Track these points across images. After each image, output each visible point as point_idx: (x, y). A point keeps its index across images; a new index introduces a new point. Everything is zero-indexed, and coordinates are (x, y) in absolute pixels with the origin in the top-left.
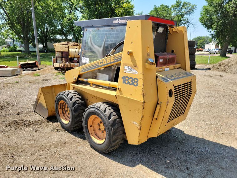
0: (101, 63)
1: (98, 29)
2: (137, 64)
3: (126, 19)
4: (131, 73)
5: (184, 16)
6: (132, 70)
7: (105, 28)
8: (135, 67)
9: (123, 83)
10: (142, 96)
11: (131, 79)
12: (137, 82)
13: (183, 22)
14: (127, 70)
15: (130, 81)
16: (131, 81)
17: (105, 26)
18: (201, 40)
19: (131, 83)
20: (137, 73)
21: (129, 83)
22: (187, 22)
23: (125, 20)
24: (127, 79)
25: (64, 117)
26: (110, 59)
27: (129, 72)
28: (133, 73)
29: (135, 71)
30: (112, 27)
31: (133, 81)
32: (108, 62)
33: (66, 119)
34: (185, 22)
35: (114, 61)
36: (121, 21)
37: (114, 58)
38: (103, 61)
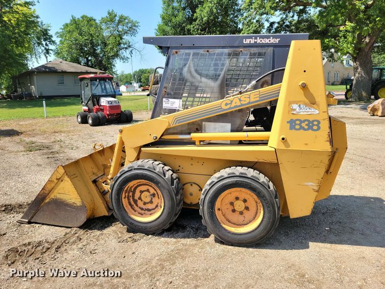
0: (226, 104)
1: (208, 51)
2: (316, 100)
3: (271, 38)
4: (305, 113)
5: (124, 37)
6: (308, 109)
7: (224, 50)
8: (314, 104)
9: (291, 129)
10: (328, 143)
11: (307, 123)
12: (318, 125)
13: (122, 45)
14: (297, 110)
15: (303, 125)
16: (306, 125)
17: (224, 47)
18: (146, 75)
19: (306, 127)
20: (317, 112)
21: (302, 128)
22: (129, 46)
23: (269, 39)
24: (298, 122)
25: (135, 211)
26: (249, 98)
27: (302, 113)
28: (309, 113)
29: (312, 110)
30: (242, 50)
31: (311, 125)
32: (243, 103)
33: (142, 214)
34: (126, 46)
35: (258, 99)
36: (261, 41)
37: (258, 95)
38: (232, 101)
